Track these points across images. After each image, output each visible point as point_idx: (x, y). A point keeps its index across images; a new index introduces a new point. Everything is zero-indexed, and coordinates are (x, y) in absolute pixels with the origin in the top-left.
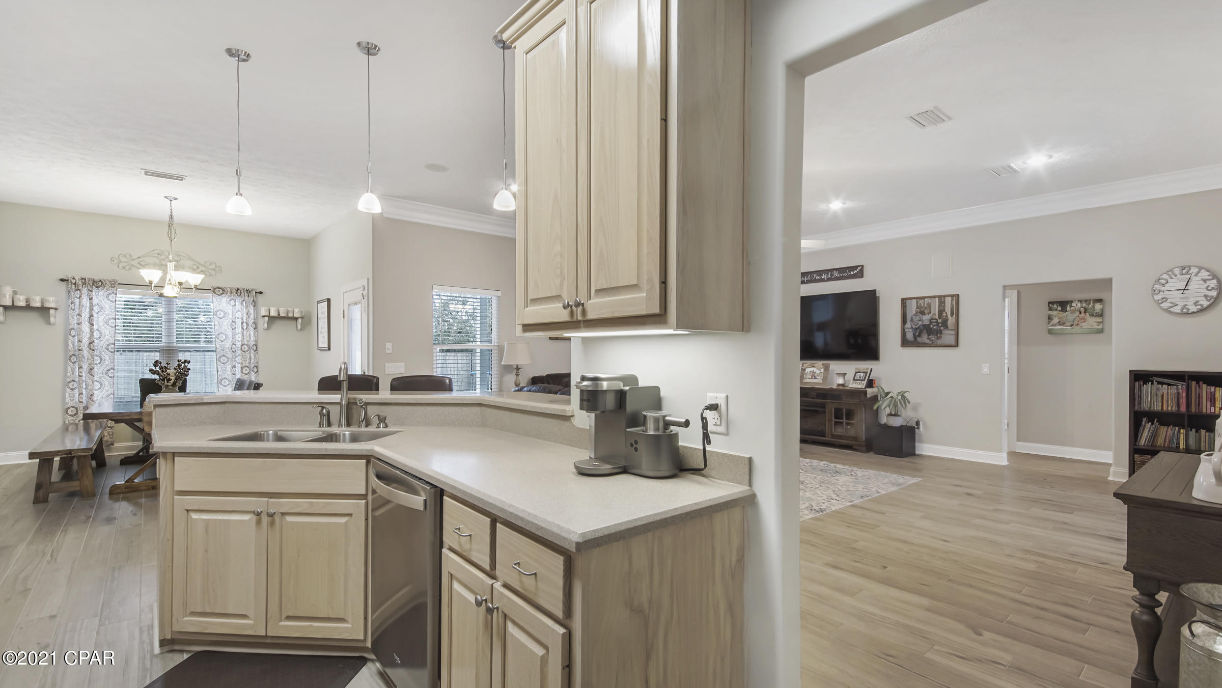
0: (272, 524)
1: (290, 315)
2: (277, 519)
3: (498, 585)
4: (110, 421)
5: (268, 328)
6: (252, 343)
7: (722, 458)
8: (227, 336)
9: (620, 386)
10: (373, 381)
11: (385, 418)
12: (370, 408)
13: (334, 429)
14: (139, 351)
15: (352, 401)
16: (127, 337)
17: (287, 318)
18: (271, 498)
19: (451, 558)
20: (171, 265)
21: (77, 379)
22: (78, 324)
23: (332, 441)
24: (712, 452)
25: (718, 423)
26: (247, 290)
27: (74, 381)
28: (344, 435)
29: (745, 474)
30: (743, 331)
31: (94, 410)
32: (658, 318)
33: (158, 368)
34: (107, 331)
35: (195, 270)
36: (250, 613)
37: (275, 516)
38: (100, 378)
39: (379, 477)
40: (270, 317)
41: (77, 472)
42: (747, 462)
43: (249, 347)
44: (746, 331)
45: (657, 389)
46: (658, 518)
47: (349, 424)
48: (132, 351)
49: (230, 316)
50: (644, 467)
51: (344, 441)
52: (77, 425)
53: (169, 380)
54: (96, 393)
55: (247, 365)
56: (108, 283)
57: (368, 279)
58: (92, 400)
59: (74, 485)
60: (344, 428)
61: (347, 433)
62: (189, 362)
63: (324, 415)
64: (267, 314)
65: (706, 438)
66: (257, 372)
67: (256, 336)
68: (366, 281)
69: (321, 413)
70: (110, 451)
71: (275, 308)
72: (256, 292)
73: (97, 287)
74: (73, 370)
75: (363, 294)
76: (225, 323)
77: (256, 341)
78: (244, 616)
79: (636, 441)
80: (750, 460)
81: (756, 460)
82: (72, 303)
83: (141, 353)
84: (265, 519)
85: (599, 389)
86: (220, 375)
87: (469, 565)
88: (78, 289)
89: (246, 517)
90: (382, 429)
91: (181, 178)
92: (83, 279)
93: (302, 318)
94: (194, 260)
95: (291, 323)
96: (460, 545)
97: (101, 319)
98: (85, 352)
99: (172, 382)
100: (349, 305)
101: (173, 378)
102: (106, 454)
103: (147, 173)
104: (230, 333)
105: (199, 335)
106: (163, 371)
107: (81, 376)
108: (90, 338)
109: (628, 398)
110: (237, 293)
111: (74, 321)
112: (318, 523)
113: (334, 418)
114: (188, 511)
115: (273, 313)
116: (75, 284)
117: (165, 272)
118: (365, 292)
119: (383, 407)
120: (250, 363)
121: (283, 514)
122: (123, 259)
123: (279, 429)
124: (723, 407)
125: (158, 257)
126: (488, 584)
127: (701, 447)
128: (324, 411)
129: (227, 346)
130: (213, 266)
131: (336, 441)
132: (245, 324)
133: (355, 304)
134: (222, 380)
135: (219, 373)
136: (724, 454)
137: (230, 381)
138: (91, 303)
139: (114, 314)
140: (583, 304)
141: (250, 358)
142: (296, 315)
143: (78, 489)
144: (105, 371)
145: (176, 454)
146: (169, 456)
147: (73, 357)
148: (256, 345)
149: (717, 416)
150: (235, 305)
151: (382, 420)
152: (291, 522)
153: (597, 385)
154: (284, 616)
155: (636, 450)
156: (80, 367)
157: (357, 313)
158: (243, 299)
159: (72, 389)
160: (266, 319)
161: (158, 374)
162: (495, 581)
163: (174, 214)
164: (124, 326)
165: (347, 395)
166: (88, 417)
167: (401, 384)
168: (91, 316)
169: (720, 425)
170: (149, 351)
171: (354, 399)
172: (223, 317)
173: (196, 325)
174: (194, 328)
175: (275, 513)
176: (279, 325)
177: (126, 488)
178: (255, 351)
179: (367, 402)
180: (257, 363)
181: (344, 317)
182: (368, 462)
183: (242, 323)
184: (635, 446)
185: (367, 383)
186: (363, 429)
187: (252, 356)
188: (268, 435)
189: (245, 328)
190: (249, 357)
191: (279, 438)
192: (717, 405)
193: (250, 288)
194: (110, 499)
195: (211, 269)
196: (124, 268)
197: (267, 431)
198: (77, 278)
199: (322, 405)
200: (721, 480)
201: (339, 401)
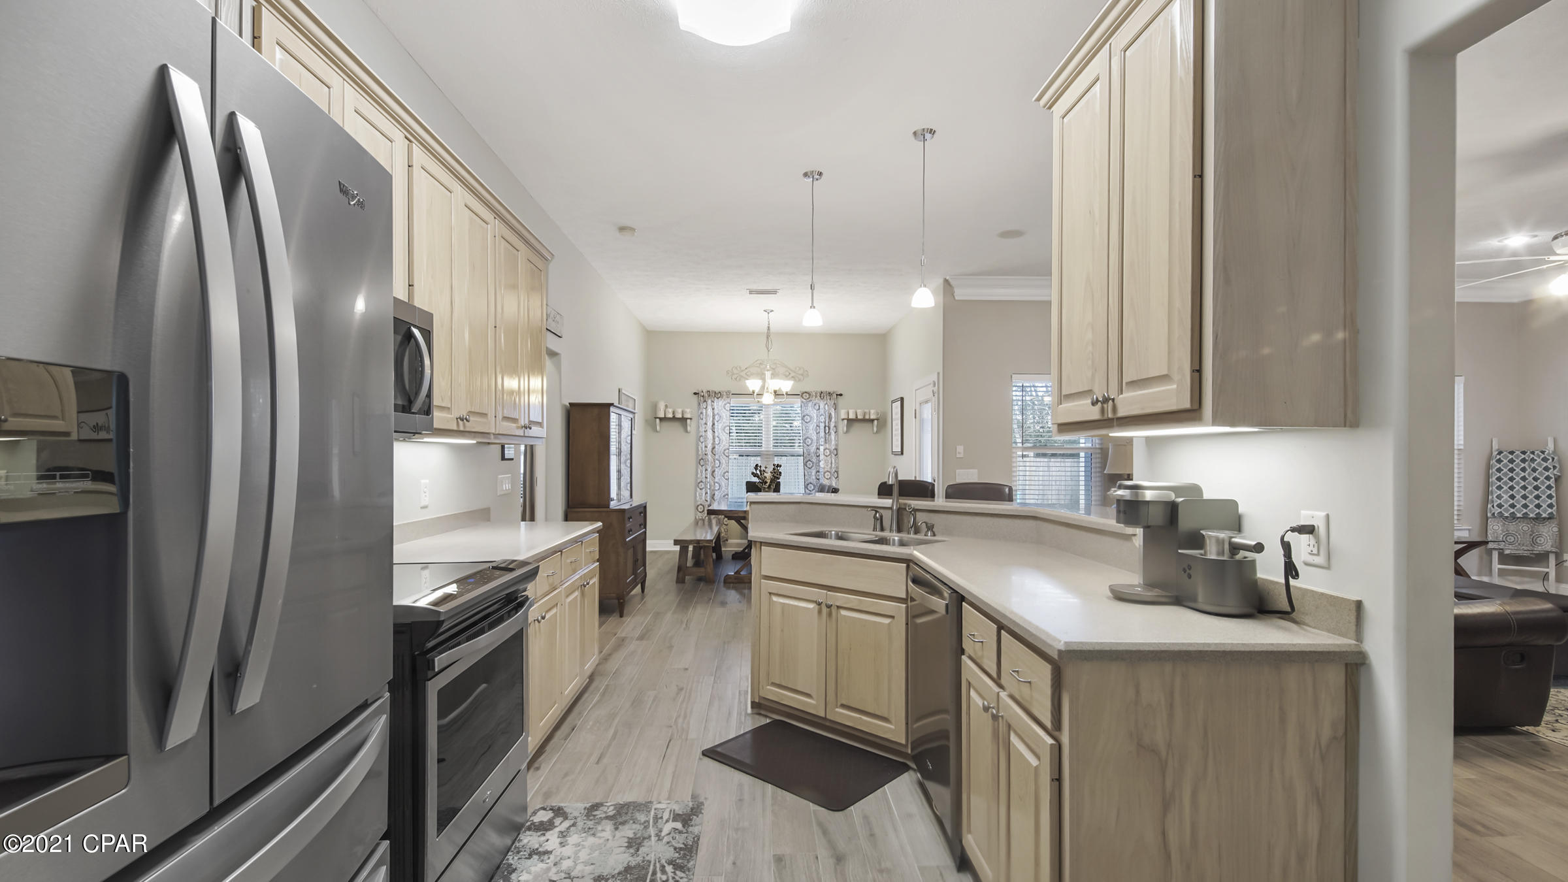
0: (830, 614)
1: (867, 417)
2: (834, 610)
3: (1003, 694)
4: (726, 519)
5: (847, 432)
6: (833, 448)
7: (1319, 599)
8: (812, 440)
9: (1172, 496)
10: (928, 488)
11: (933, 526)
12: (919, 515)
13: (886, 534)
14: (748, 456)
15: (903, 507)
16: (739, 442)
17: (864, 420)
18: (829, 591)
19: (969, 666)
20: (768, 374)
21: (704, 481)
22: (705, 431)
23: (883, 544)
24: (1300, 589)
25: (1315, 551)
26: (829, 393)
27: (702, 482)
28: (894, 540)
29: (1350, 623)
30: (1345, 426)
31: (715, 507)
32: (1191, 414)
33: (758, 472)
34: (724, 437)
35: (787, 377)
36: (814, 694)
37: (832, 608)
38: (719, 479)
39: (915, 581)
40: (849, 420)
41: (703, 561)
42: (1353, 607)
43: (830, 451)
44: (1351, 426)
45: (1233, 504)
46: (1177, 648)
47: (899, 530)
48: (743, 456)
49: (815, 421)
50: (1200, 598)
51: (894, 545)
52: (703, 520)
53: (766, 482)
54: (716, 493)
55: (829, 470)
56: (725, 394)
57: (938, 373)
58: (714, 499)
59: (701, 571)
60: (894, 534)
61: (896, 538)
62: (780, 466)
63: (878, 519)
64: (847, 417)
65: (1291, 570)
66: (837, 477)
67: (837, 440)
68: (936, 376)
69: (875, 517)
70: (725, 547)
71: (853, 410)
72: (837, 395)
73: (718, 398)
74: (701, 472)
75: (933, 391)
76: (811, 428)
77: (837, 445)
78: (808, 695)
79: (1189, 566)
80: (1359, 605)
81: (1367, 604)
82: (701, 413)
83: (749, 458)
84: (825, 610)
85: (1140, 499)
86: (808, 480)
87: (981, 671)
88: (705, 401)
89: (811, 606)
90: (929, 537)
91: (774, 292)
92: (708, 391)
93: (877, 419)
94: (786, 367)
95: (867, 426)
96: (975, 651)
97: (720, 425)
98: (709, 456)
99: (768, 484)
100: (920, 404)
101: (769, 481)
102: (723, 549)
103: (751, 292)
104: (814, 438)
105: (794, 440)
106: (761, 474)
107: (706, 478)
108: (713, 444)
109: (1181, 512)
110: (820, 397)
111: (702, 429)
112: (866, 620)
113: (886, 523)
114: (770, 593)
115: (852, 416)
116: (703, 396)
117: (764, 380)
118: (936, 389)
119: (932, 515)
120: (831, 467)
121: (838, 607)
122: (735, 371)
123: (840, 530)
124: (1322, 531)
125: (759, 367)
126: (995, 691)
127: (1283, 581)
128: (878, 515)
129: (812, 451)
130: (801, 372)
131: (886, 544)
132: (827, 428)
133: (927, 402)
134: (808, 484)
135: (806, 477)
136: (1322, 594)
137: (814, 486)
138: (713, 413)
139: (728, 422)
140: (1113, 400)
141: (831, 463)
142: (872, 417)
143: (704, 575)
144: (722, 474)
145: (763, 544)
146: (758, 545)
147: (701, 461)
148: (836, 449)
149: (1313, 542)
150: (819, 409)
151: (930, 528)
152: (845, 616)
153: (1137, 495)
154: (839, 704)
155: (1190, 576)
156: (706, 470)
157: (928, 412)
158: (825, 402)
159: (701, 489)
160: (846, 421)
161: (758, 477)
162: (1002, 690)
163: (771, 327)
164: (737, 433)
165: (897, 501)
166: (711, 512)
167: (958, 491)
168: (714, 424)
169: (1318, 554)
170: (755, 456)
171: (905, 504)
172: (809, 422)
173: (792, 430)
174: (790, 433)
175: (832, 605)
176: (857, 426)
177: (735, 579)
178: (836, 455)
179: (916, 508)
180: (837, 468)
181: (915, 417)
182: (908, 567)
183: (825, 427)
184: (1188, 571)
185: (922, 490)
186: (912, 536)
187: (833, 462)
188: (831, 535)
189: (827, 432)
190: (830, 461)
191: (840, 537)
192: (1313, 526)
193: (831, 390)
194: (724, 586)
195: (800, 375)
196: (736, 379)
197: (831, 531)
198: (704, 391)
199: (875, 509)
200: (1319, 629)
201: (890, 506)
